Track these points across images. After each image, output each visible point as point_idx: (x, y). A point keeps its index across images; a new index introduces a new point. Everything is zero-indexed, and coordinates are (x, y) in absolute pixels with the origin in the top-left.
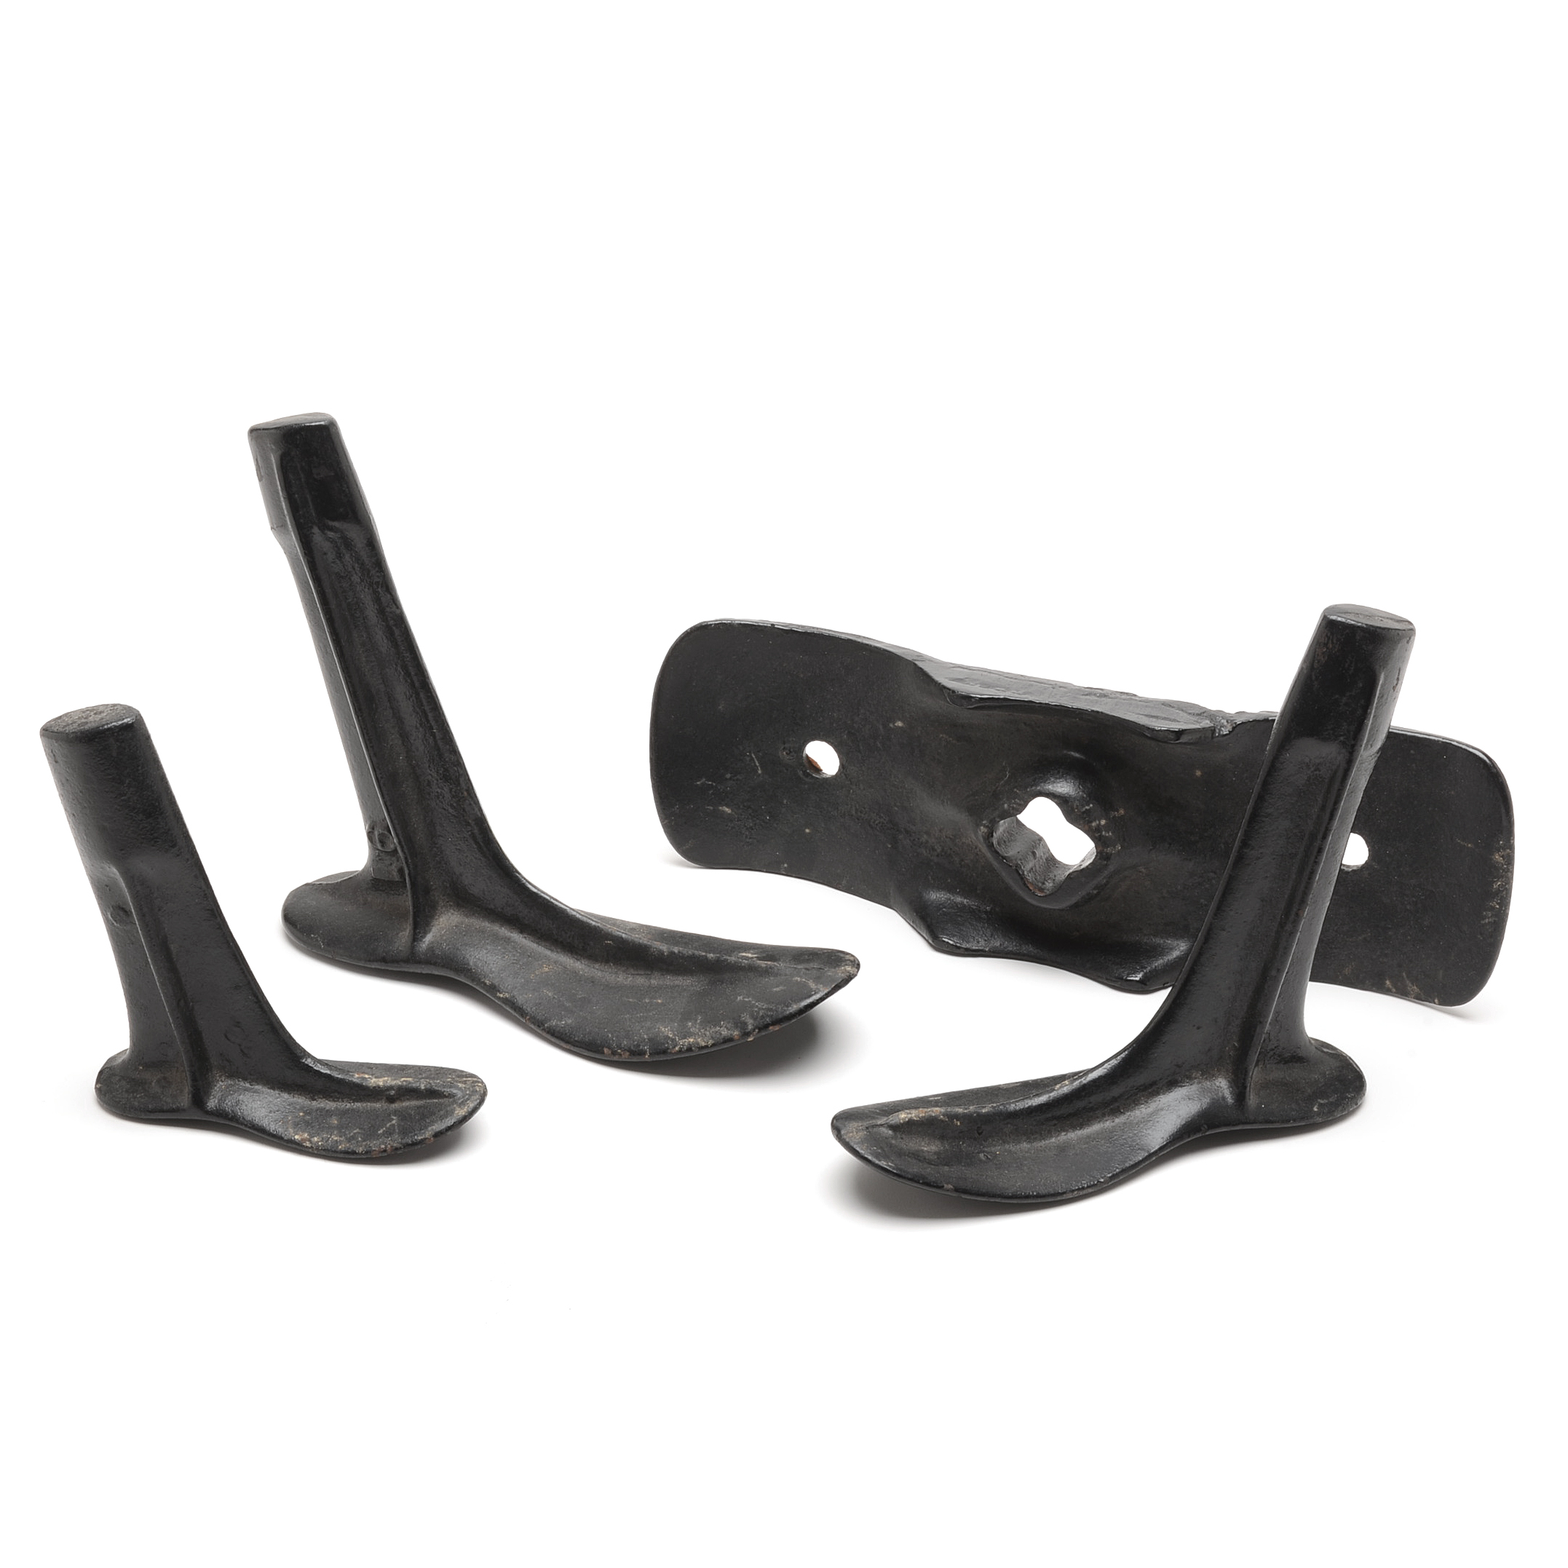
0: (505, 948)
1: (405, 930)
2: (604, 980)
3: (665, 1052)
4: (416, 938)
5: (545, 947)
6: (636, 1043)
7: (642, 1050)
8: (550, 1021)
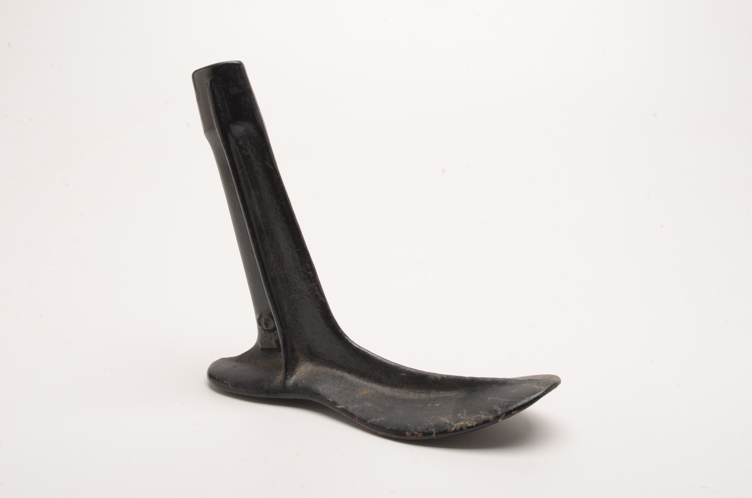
0: (340, 382)
1: (280, 375)
2: (401, 397)
3: (445, 432)
4: (286, 378)
5: (364, 380)
6: (426, 427)
7: (430, 431)
8: (370, 419)
